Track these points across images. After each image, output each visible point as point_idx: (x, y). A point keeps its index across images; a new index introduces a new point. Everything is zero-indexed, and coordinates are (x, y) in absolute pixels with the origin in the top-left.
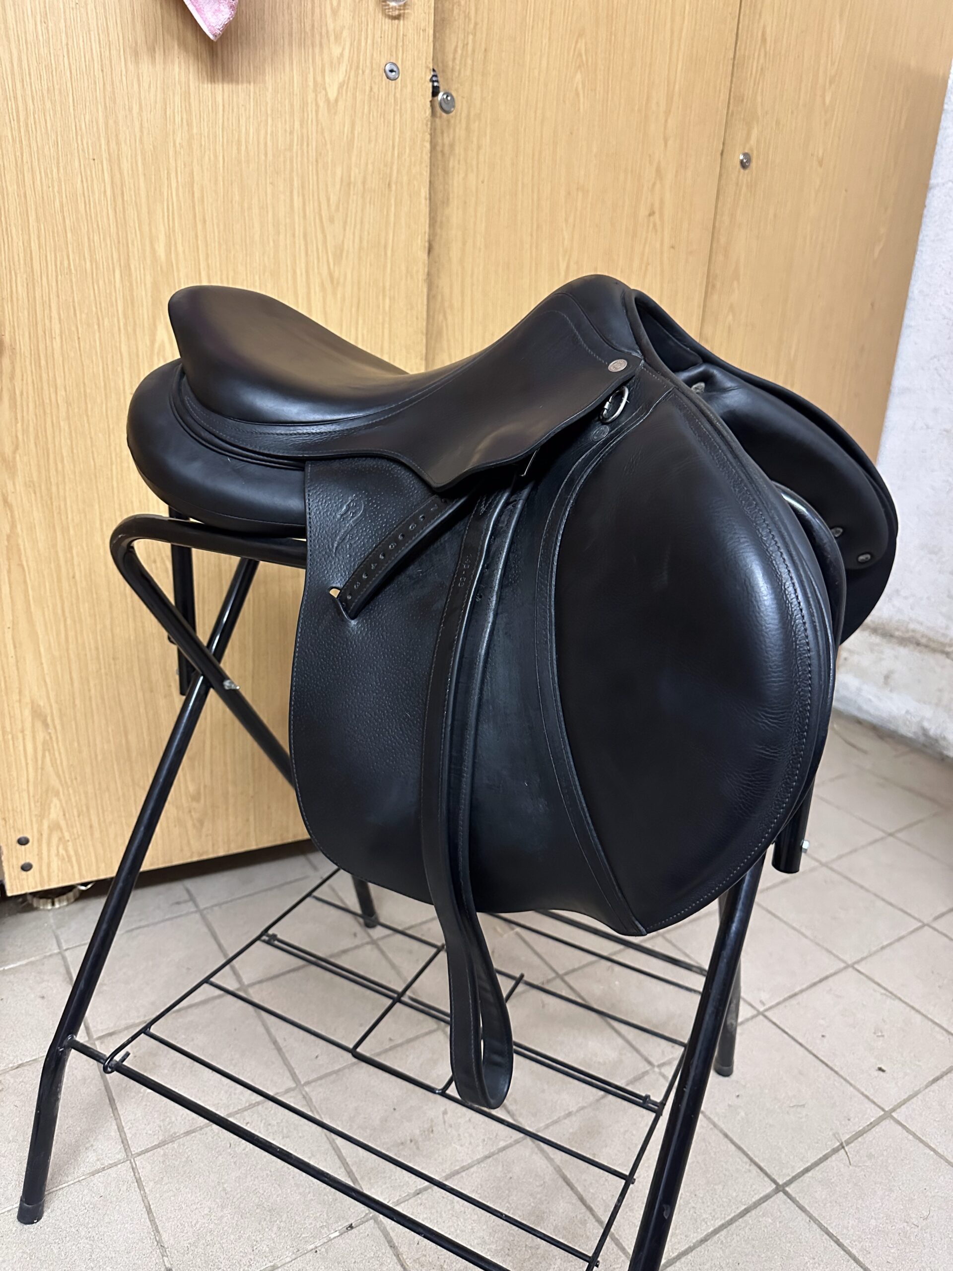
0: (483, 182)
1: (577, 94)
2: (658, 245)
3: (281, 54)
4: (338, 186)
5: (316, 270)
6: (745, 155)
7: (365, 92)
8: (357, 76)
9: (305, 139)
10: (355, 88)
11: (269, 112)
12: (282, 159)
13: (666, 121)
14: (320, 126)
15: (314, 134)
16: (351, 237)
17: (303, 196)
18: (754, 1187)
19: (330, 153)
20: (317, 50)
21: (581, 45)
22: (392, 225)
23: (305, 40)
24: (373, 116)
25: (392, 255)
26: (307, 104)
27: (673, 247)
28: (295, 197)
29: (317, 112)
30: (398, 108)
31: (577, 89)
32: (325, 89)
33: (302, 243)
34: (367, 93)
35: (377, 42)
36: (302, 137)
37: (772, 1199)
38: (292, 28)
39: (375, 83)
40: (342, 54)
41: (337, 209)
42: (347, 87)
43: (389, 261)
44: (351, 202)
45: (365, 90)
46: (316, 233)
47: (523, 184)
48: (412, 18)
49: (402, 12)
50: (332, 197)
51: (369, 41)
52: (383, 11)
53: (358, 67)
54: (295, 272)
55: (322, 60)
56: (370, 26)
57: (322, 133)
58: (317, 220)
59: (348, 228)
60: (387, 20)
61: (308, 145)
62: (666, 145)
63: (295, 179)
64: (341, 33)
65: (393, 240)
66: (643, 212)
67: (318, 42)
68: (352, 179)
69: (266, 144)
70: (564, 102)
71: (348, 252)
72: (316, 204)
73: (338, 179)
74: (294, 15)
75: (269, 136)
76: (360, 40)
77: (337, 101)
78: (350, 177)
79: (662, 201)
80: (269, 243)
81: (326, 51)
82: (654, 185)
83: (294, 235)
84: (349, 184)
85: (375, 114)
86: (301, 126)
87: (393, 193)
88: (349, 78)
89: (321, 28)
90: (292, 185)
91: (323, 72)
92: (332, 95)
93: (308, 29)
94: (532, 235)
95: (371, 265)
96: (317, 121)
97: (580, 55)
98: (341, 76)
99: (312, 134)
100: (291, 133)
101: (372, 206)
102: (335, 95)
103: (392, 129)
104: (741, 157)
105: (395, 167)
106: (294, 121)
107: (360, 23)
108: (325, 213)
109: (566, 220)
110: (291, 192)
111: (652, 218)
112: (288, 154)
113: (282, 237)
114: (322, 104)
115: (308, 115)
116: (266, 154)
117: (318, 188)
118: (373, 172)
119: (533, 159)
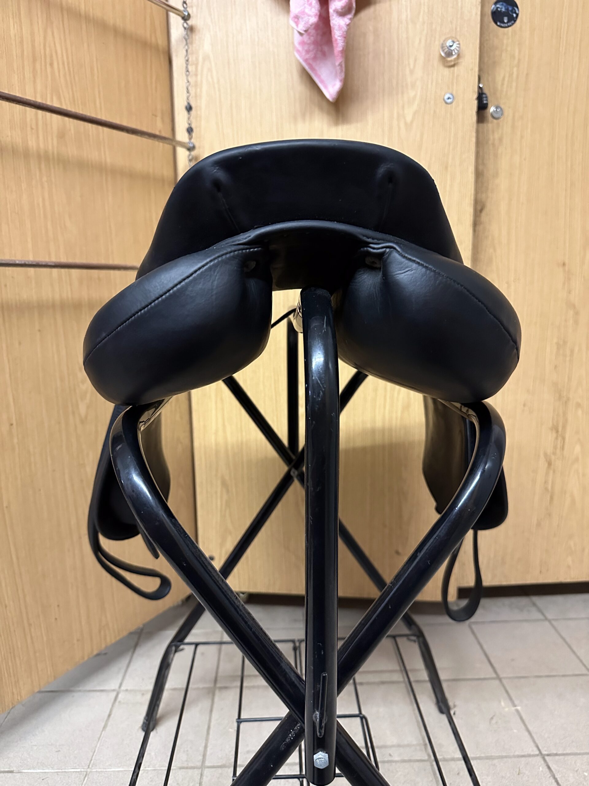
8: (425, 105)
10: (424, 113)
14: (400, 139)
20: (400, 95)
23: (392, 91)
24: (435, 127)
29: (398, 131)
32: (404, 117)
34: (432, 115)
35: (439, 83)
38: (384, 87)
39: (437, 108)
40: (416, 95)
42: (419, 114)
45: (430, 113)
48: (463, 63)
51: (434, 84)
52: (444, 64)
53: (426, 100)
55: (403, 100)
56: (435, 75)
60: (446, 69)
64: (416, 83)
67: (400, 91)
74: (386, 79)
76: (427, 84)
81: (405, 94)
86: (388, 141)
88: (420, 108)
89: (403, 83)
91: (403, 107)
92: (409, 120)
93: (394, 85)
96: (399, 136)
98: (415, 107)
103: (448, 133)
105: (450, 156)
107: (428, 74)
114: (402, 126)
115: (392, 134)
118: (435, 161)
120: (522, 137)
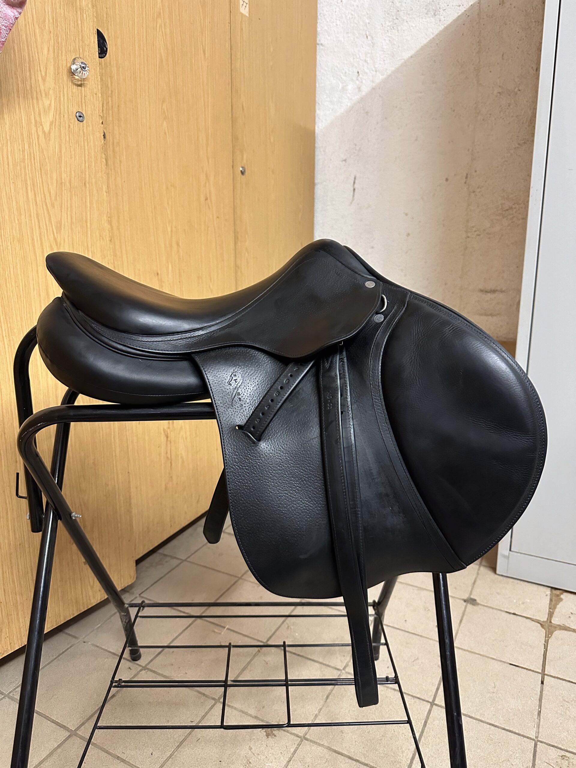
0: (124, 182)
1: (165, 133)
2: (211, 217)
3: (13, 102)
4: (55, 185)
5: (46, 237)
6: (242, 167)
7: (66, 128)
8: (60, 118)
9: (32, 155)
10: (60, 126)
11: (8, 138)
12: (19, 168)
13: (207, 150)
14: (40, 147)
15: (38, 153)
16: (66, 215)
17: (34, 191)
18: (422, 709)
19: (48, 164)
20: (35, 101)
21: (164, 107)
22: (89, 208)
23: (27, 95)
24: (72, 143)
25: (91, 227)
26: (32, 133)
27: (218, 217)
28: (29, 191)
29: (38, 138)
30: (86, 138)
31: (165, 131)
32: (42, 125)
33: (36, 221)
34: (67, 129)
35: (70, 99)
36: (30, 153)
37: (432, 711)
38: (18, 87)
39: (71, 123)
40: (50, 104)
41: (56, 199)
42: (55, 125)
43: (89, 230)
44: (63, 195)
45: (66, 127)
46: (44, 213)
47: (145, 183)
48: (88, 86)
49: (83, 82)
50: (51, 191)
51: (66, 98)
52: (72, 82)
53: (60, 113)
54: (33, 239)
55: (39, 107)
56: (65, 90)
57: (43, 152)
58: (44, 206)
59: (63, 210)
60: (74, 86)
61: (34, 159)
62: (208, 162)
63: (28, 180)
64: (49, 92)
65: (90, 217)
66: (203, 199)
67: (35, 96)
68: (63, 181)
69: (8, 158)
70: (160, 137)
71: (64, 225)
72: (43, 196)
73: (55, 182)
74: (19, 79)
75: (9, 153)
76: (60, 97)
77: (49, 133)
78: (61, 179)
79: (210, 193)
80: (15, 221)
81: (40, 102)
82: (206, 183)
83: (30, 216)
84: (61, 183)
85: (73, 142)
86: (29, 147)
87: (88, 188)
88: (56, 120)
89: (36, 88)
90: (27, 184)
91: (40, 114)
92: (47, 129)
93: (28, 88)
94: (152, 212)
95: (79, 233)
96: (39, 144)
97: (164, 111)
98: (51, 117)
99: (36, 153)
100: (23, 151)
101: (76, 197)
102: (48, 129)
103: (83, 150)
104: (241, 169)
105: (87, 173)
106: (24, 144)
107: (59, 87)
108: (48, 201)
109: (168, 203)
110: (27, 188)
111: (207, 201)
112: (22, 164)
113: (23, 217)
114: (40, 133)
115: (33, 140)
116: (8, 164)
117: (43, 186)
118: (75, 176)
119: (148, 169)
120: (120, 161)
